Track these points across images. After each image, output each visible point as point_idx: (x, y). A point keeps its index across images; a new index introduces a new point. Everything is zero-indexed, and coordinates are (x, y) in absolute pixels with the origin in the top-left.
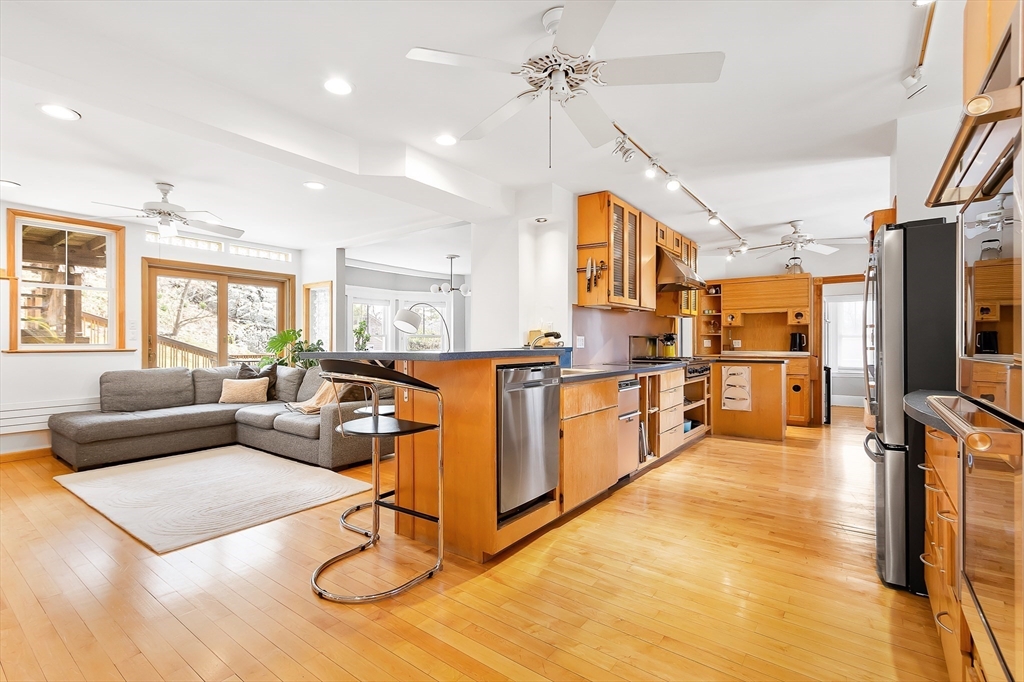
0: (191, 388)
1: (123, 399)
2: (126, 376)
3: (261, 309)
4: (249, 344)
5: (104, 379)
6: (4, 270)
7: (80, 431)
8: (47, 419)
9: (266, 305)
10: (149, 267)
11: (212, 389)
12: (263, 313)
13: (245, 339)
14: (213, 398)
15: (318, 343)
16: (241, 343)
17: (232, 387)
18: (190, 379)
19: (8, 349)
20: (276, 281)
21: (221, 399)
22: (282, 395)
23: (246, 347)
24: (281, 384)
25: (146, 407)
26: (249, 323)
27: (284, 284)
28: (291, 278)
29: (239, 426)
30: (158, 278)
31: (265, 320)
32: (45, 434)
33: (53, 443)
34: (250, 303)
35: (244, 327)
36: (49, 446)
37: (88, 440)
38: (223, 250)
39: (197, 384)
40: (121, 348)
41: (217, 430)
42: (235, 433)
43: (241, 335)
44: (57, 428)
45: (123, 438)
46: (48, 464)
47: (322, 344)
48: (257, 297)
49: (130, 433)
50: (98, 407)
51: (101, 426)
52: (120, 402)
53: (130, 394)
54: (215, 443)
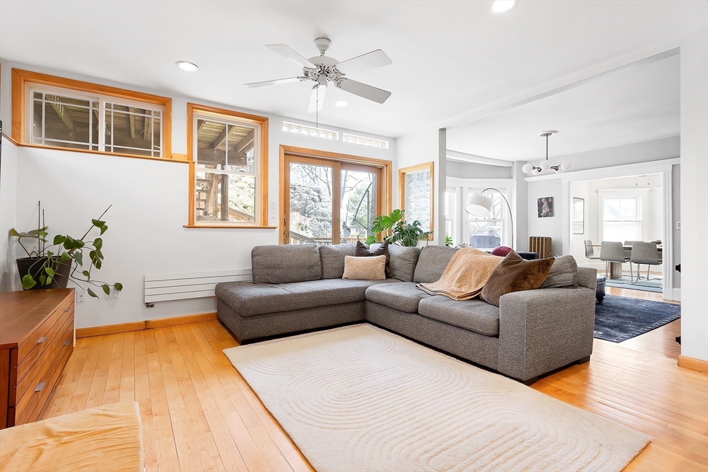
0: (319, 263)
1: (270, 271)
2: (270, 251)
3: (320, 207)
4: (313, 231)
5: (255, 253)
6: (185, 156)
7: (244, 303)
8: (214, 287)
9: (323, 204)
10: (285, 154)
11: (336, 265)
12: (321, 210)
13: (311, 228)
14: (336, 273)
15: (414, 224)
16: (309, 231)
17: (353, 263)
18: (318, 254)
19: (187, 224)
20: (376, 167)
21: (345, 275)
22: (398, 273)
23: (311, 233)
24: (396, 263)
25: (287, 280)
26: (313, 217)
27: (380, 170)
28: (388, 164)
29: (369, 305)
30: (291, 164)
31: (323, 215)
32: (212, 300)
33: (219, 308)
34: (314, 203)
35: (309, 219)
36: (214, 311)
37: (250, 313)
38: (338, 139)
39: (324, 260)
40: (265, 227)
41: (349, 307)
42: (364, 310)
43: (308, 225)
44: (222, 297)
45: (277, 313)
46: (215, 329)
47: (419, 224)
48: (318, 199)
49: (283, 308)
50: (250, 278)
51: (260, 299)
52: (268, 274)
53: (275, 268)
54: (348, 320)
